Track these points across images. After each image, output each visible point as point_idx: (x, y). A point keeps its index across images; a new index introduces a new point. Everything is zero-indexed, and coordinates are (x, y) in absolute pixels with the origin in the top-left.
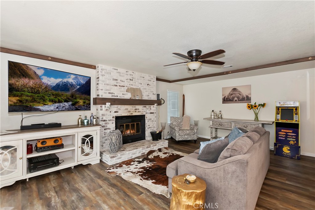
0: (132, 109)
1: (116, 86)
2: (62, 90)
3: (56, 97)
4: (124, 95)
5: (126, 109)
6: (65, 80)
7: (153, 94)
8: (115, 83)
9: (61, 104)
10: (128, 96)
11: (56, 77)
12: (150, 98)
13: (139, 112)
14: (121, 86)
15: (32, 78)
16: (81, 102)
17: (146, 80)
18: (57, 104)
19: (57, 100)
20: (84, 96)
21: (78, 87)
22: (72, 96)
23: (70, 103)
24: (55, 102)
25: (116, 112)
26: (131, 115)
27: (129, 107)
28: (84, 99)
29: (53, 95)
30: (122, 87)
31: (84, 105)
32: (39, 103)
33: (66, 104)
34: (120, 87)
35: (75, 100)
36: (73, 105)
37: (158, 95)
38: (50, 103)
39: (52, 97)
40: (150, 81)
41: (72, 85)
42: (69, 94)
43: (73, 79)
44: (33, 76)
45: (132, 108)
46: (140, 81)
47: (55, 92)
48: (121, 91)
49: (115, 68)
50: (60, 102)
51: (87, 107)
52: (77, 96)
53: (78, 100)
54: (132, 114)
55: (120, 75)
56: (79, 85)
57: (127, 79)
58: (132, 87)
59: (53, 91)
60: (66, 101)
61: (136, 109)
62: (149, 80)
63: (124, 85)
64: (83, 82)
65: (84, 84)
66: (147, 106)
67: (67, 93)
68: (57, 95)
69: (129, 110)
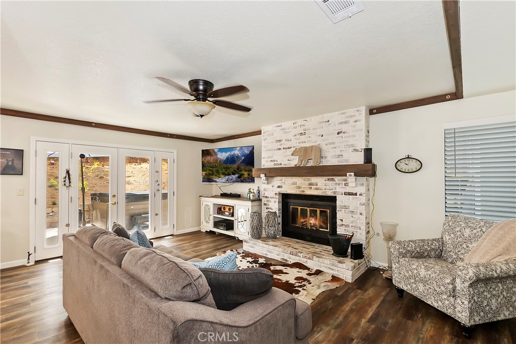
0: (304, 183)
1: (280, 149)
2: (230, 163)
3: (226, 171)
4: (290, 162)
5: (294, 184)
6: (232, 153)
7: (357, 150)
8: (278, 145)
9: (230, 177)
10: (294, 162)
11: (226, 152)
12: (346, 161)
13: (317, 189)
14: (286, 148)
15: (212, 156)
16: (246, 174)
17: (335, 125)
18: (227, 177)
19: (227, 172)
20: (248, 168)
21: (243, 158)
22: (238, 168)
23: (237, 176)
24: (226, 175)
25: (279, 187)
26: (301, 193)
27: (299, 180)
28: (248, 171)
29: (224, 168)
30: (287, 150)
31: (248, 178)
32: (216, 176)
33: (233, 176)
34: (284, 150)
35: (241, 172)
36: (239, 177)
37: (368, 152)
38: (222, 176)
39: (224, 171)
40: (346, 122)
41: (238, 157)
42: (235, 166)
43: (239, 150)
44: (213, 153)
45: (303, 182)
46: (319, 132)
47: (225, 166)
48: (285, 156)
49: (278, 125)
50: (229, 175)
51: (251, 180)
52: (242, 167)
53: (243, 172)
54: (303, 191)
55: (285, 133)
56: (244, 156)
57: (296, 135)
58: (304, 145)
59: (224, 165)
60: (234, 174)
61: (311, 184)
62: (341, 123)
63: (290, 146)
64: (247, 152)
65: (248, 154)
66: (337, 179)
67: (234, 166)
68: (227, 168)
69: (298, 185)
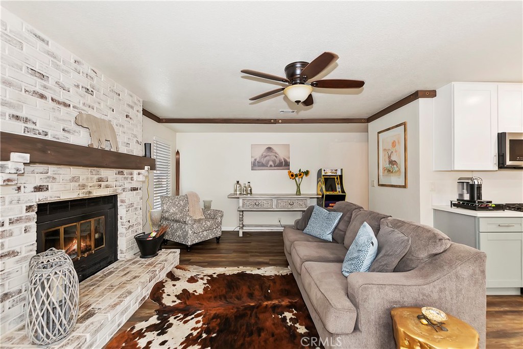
0: (91, 178)
1: (42, 96)
4: (66, 134)
5: (74, 179)
7: (137, 142)
8: (37, 85)
10: (81, 138)
12: (132, 151)
13: (107, 187)
14: (59, 103)
17: (124, 104)
25: (38, 189)
26: (87, 196)
27: (83, 174)
30: (62, 107)
34: (54, 105)
37: (148, 147)
40: (132, 107)
45: (90, 176)
46: (109, 102)
48: (58, 120)
49: (39, 33)
54: (90, 192)
55: (57, 67)
57: (78, 86)
58: (90, 112)
61: (100, 180)
62: (129, 105)
63: (68, 102)
66: (125, 171)
69: (81, 182)
